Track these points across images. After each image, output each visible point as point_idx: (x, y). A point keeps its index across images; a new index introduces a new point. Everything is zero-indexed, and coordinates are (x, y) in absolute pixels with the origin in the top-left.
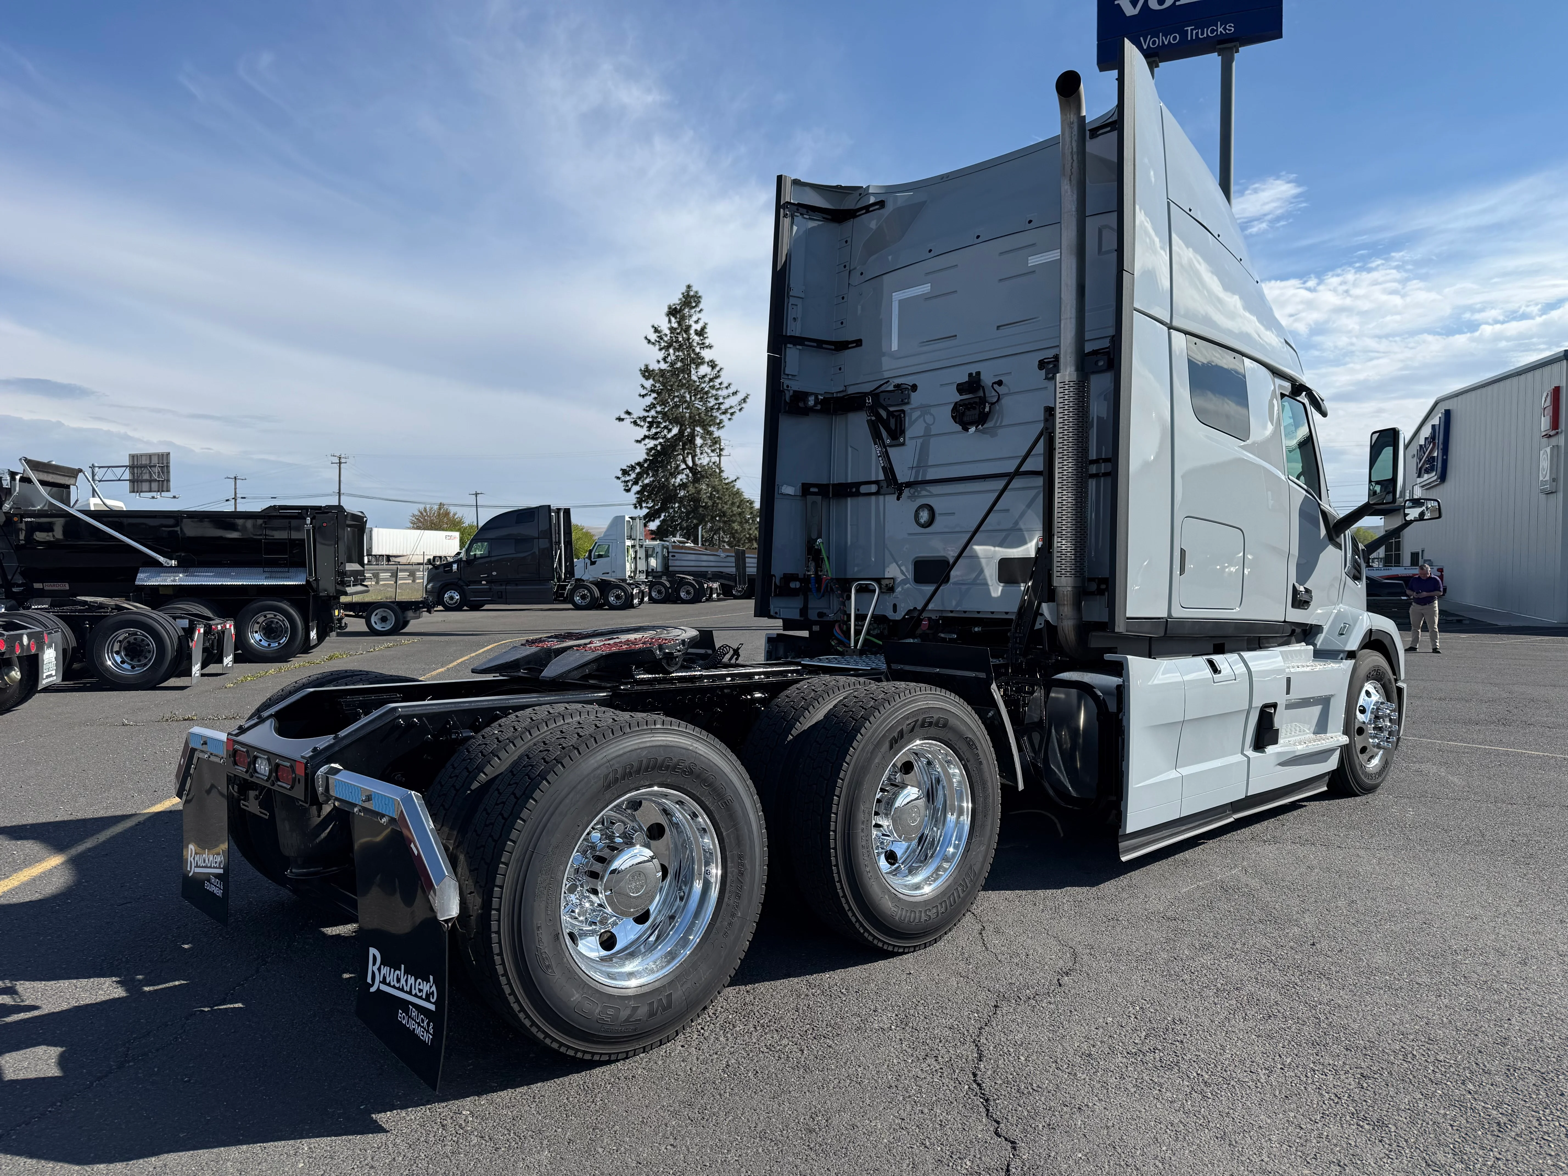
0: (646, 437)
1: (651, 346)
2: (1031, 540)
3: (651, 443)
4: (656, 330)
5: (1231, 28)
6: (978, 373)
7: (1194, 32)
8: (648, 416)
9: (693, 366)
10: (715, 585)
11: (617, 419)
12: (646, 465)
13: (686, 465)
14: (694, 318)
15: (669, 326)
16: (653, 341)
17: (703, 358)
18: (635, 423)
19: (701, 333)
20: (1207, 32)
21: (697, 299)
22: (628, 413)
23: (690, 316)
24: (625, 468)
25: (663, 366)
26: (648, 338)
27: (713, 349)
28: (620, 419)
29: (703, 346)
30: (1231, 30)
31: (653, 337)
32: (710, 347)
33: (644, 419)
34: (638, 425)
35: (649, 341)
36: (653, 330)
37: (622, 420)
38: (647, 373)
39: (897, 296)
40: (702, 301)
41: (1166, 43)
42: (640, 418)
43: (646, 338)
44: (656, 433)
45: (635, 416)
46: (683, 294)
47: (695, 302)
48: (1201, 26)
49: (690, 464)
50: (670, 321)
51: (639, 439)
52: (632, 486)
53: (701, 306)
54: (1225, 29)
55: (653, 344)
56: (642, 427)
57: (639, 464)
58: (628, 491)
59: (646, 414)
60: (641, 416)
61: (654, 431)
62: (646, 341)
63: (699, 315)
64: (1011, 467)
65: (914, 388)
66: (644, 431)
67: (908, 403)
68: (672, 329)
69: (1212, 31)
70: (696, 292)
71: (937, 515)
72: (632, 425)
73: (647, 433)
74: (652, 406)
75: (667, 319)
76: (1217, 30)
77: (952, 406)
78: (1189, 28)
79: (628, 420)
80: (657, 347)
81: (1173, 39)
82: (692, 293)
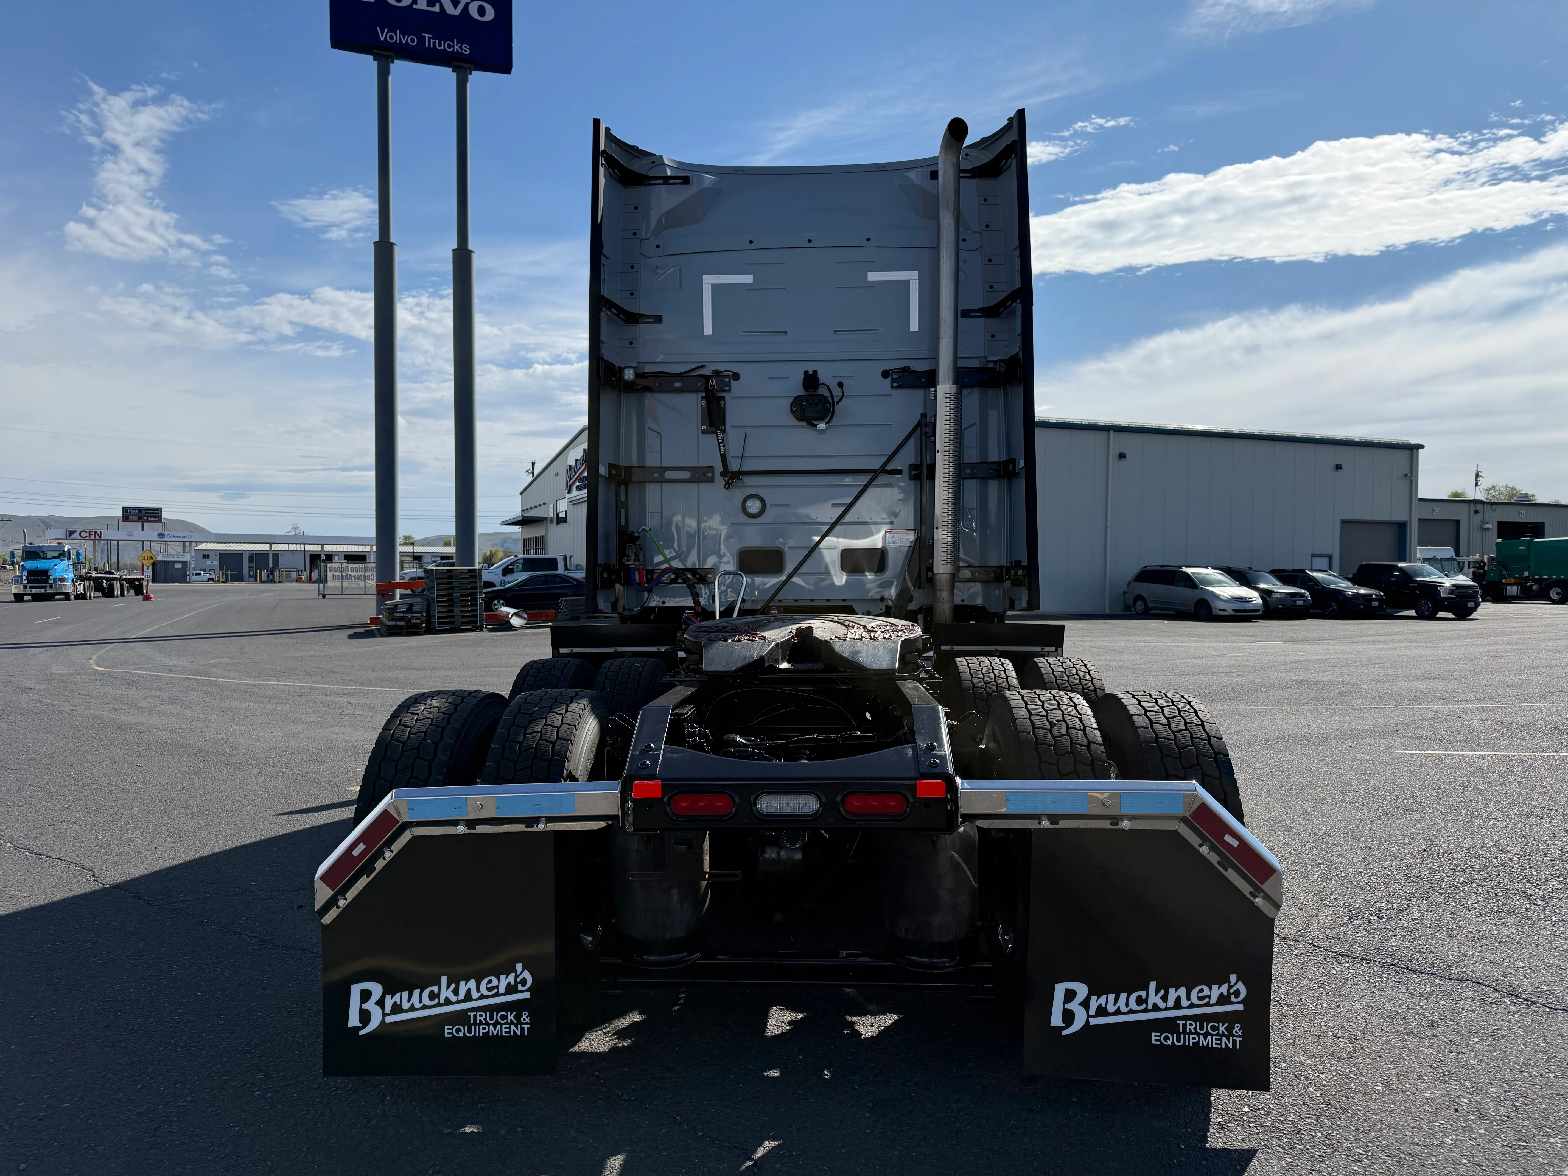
2: (878, 532)
5: (466, 50)
6: (815, 372)
7: (432, 41)
20: (444, 46)
30: (466, 51)
39: (708, 280)
41: (404, 42)
48: (441, 38)
54: (461, 47)
64: (876, 464)
65: (736, 376)
67: (729, 391)
69: (449, 46)
71: (768, 506)
76: (453, 47)
77: (791, 400)
78: (427, 36)
81: (410, 40)
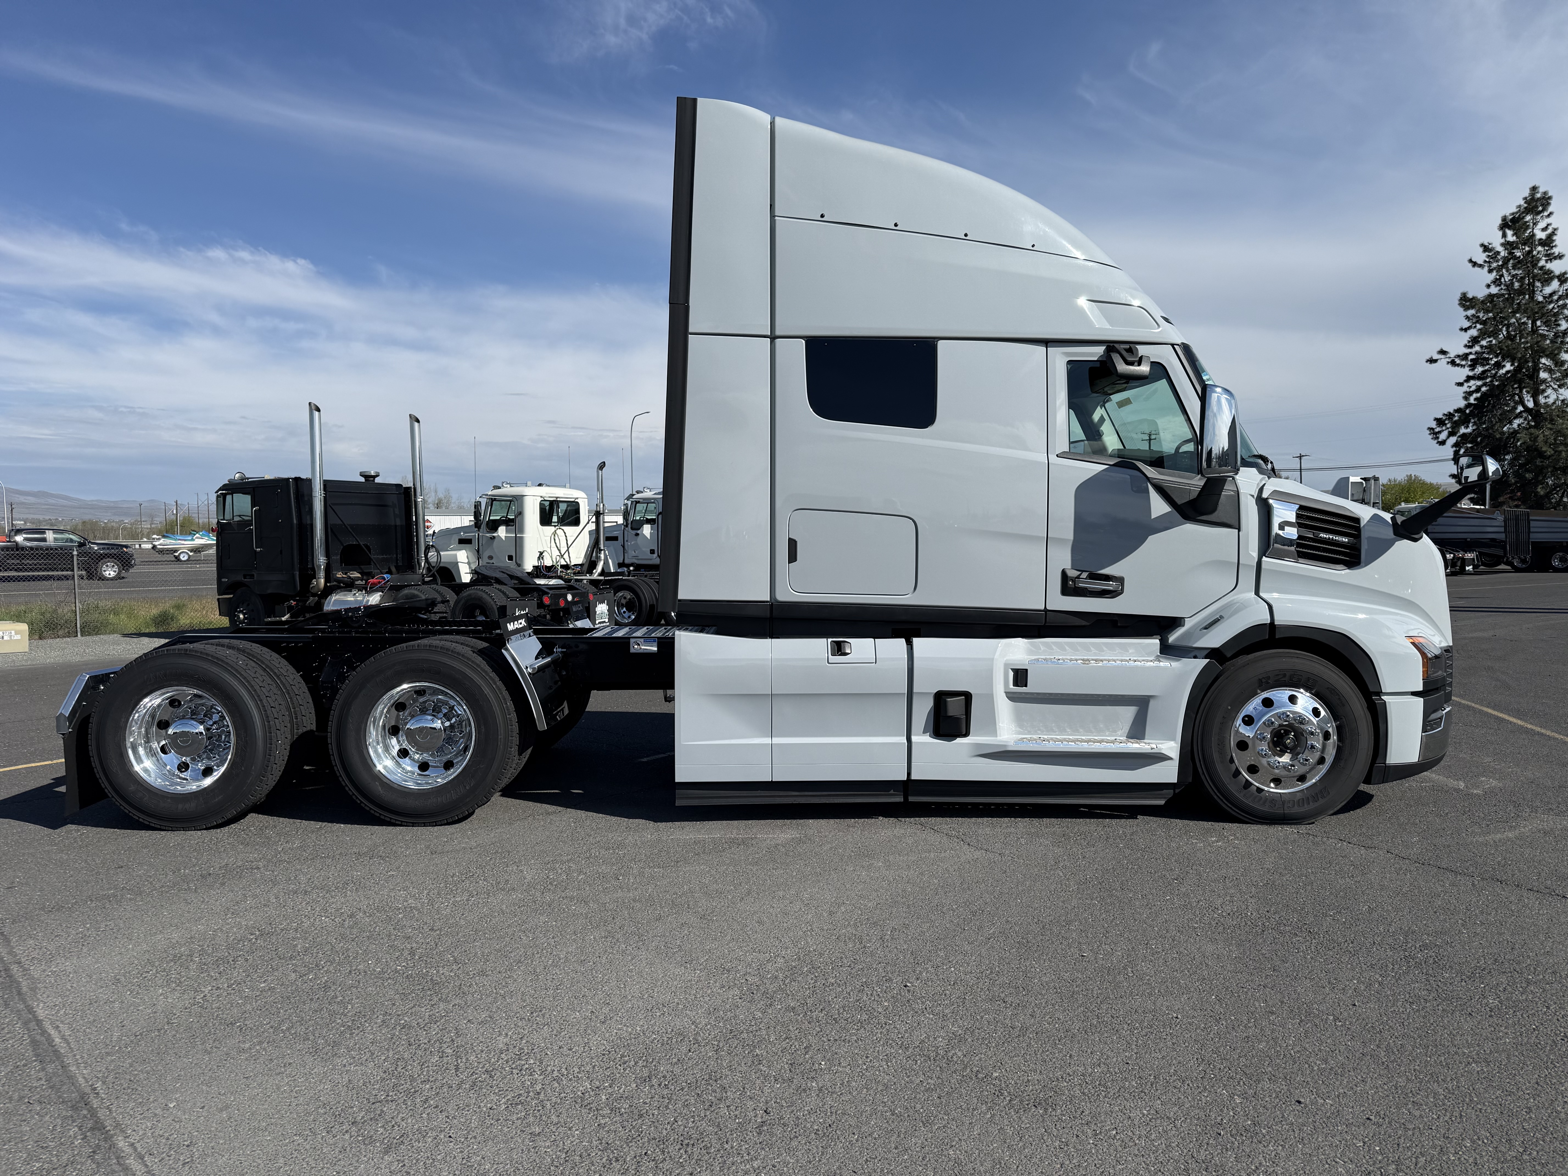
0: (1469, 379)
1: (1477, 269)
3: (1474, 383)
4: (1486, 248)
8: (1471, 353)
9: (1538, 284)
10: (1469, 556)
11: (1427, 361)
12: (1468, 411)
13: (1524, 406)
14: (1542, 225)
15: (1503, 241)
16: (1480, 262)
17: (1552, 272)
18: (1453, 363)
19: (1548, 242)
21: (1546, 200)
22: (1443, 352)
23: (1535, 224)
24: (1440, 416)
25: (1494, 290)
26: (1474, 260)
27: (1564, 259)
28: (1432, 361)
29: (1551, 257)
31: (1481, 257)
32: (1560, 257)
33: (1465, 357)
34: (1458, 365)
35: (1475, 264)
36: (1481, 249)
37: (1436, 361)
38: (1466, 302)
40: (1552, 202)
42: (1459, 356)
43: (1470, 261)
44: (1484, 372)
45: (1452, 355)
46: (1525, 198)
47: (1542, 205)
49: (1531, 405)
50: (1504, 235)
51: (1461, 381)
52: (1448, 437)
53: (1550, 209)
55: (1480, 266)
56: (1462, 366)
57: (1458, 410)
58: (1443, 443)
59: (1467, 351)
60: (1461, 353)
61: (1479, 369)
62: (1470, 265)
63: (1548, 221)
66: (1466, 372)
68: (1507, 245)
70: (1545, 193)
72: (1450, 366)
73: (1471, 374)
74: (1474, 341)
75: (1500, 233)
79: (1443, 361)
80: (1486, 269)
82: (1538, 195)
